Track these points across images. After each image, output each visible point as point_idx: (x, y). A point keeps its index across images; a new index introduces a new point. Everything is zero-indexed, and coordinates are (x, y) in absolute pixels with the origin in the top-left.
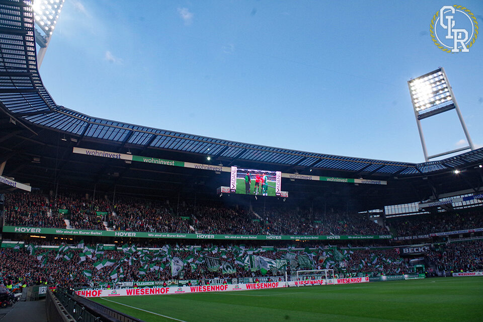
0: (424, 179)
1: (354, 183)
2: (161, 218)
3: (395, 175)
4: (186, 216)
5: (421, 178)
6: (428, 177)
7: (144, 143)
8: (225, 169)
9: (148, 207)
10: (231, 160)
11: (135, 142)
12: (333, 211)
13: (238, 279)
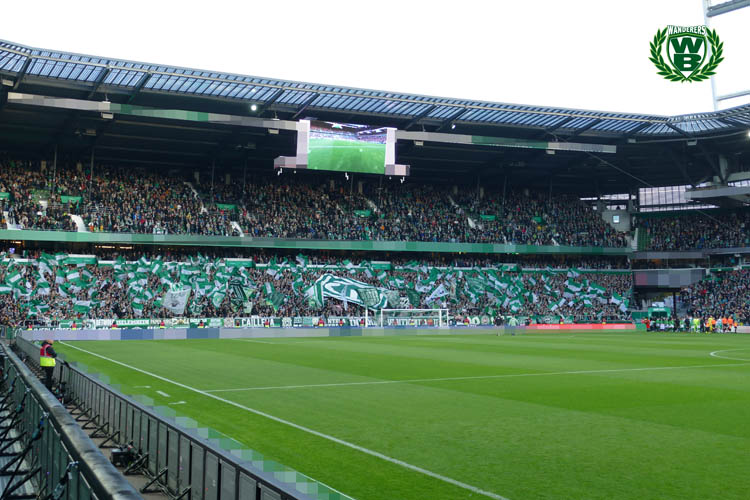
0: (690, 144)
1: (544, 151)
2: (179, 207)
3: (631, 135)
4: (228, 204)
5: (685, 142)
6: (698, 141)
7: (133, 83)
8: (288, 125)
9: (157, 185)
10: (295, 109)
11: (117, 82)
12: (527, 193)
13: (293, 319)
